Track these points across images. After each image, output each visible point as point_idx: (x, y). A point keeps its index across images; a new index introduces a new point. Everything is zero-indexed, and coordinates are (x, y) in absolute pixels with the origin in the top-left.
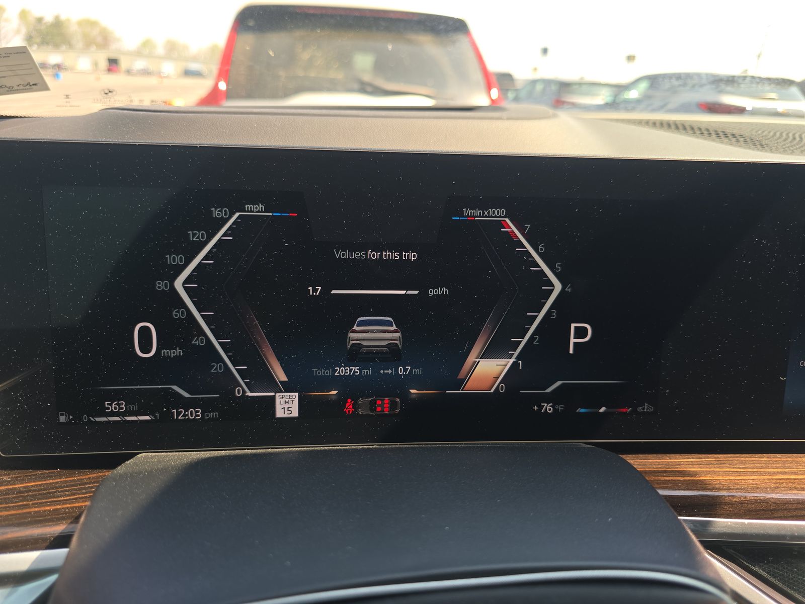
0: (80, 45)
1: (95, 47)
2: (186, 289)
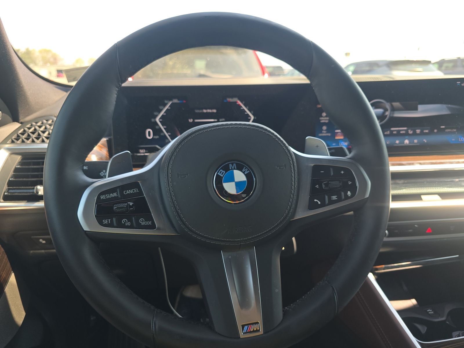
0: (41, 63)
1: (49, 64)
2: (160, 121)
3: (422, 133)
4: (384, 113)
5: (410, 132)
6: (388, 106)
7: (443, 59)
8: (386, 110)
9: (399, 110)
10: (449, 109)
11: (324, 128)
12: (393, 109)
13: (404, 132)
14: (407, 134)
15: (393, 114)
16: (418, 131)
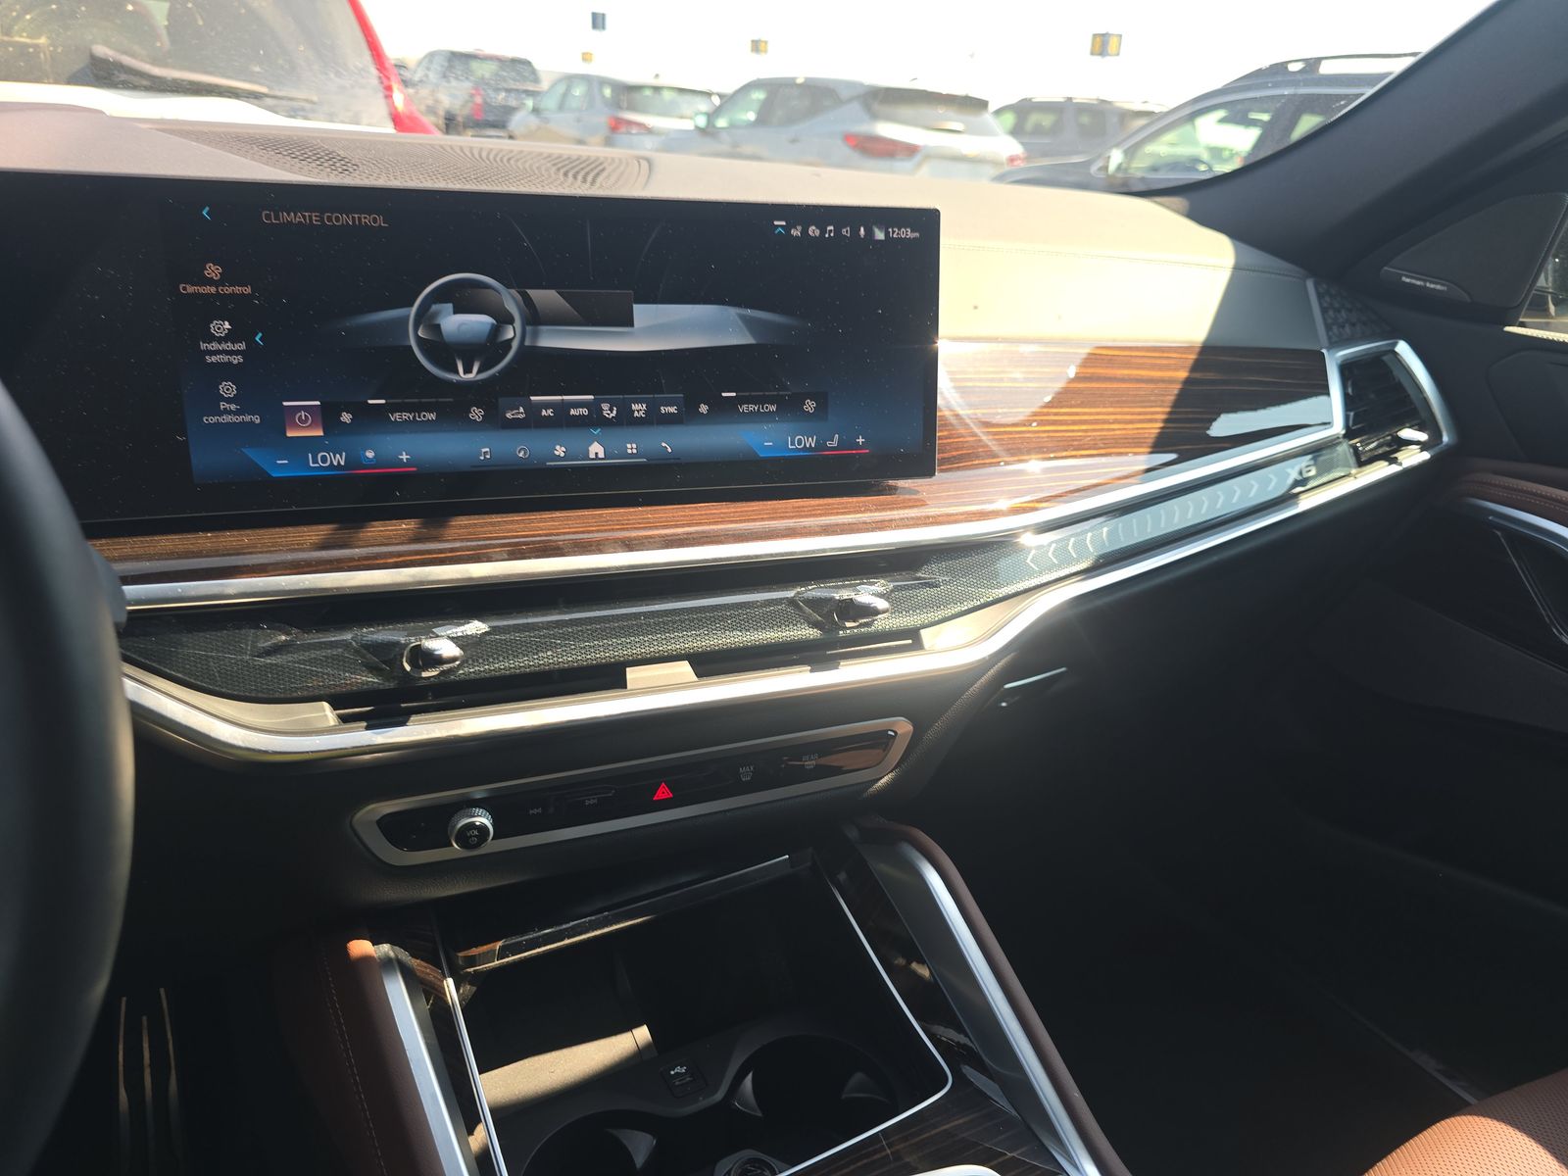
3: (654, 419)
4: (496, 331)
5: (609, 412)
6: (510, 302)
7: (1029, 96)
8: (503, 319)
9: (557, 320)
10: (751, 324)
11: (228, 389)
12: (535, 318)
13: (585, 411)
14: (595, 420)
15: (535, 335)
16: (639, 409)
